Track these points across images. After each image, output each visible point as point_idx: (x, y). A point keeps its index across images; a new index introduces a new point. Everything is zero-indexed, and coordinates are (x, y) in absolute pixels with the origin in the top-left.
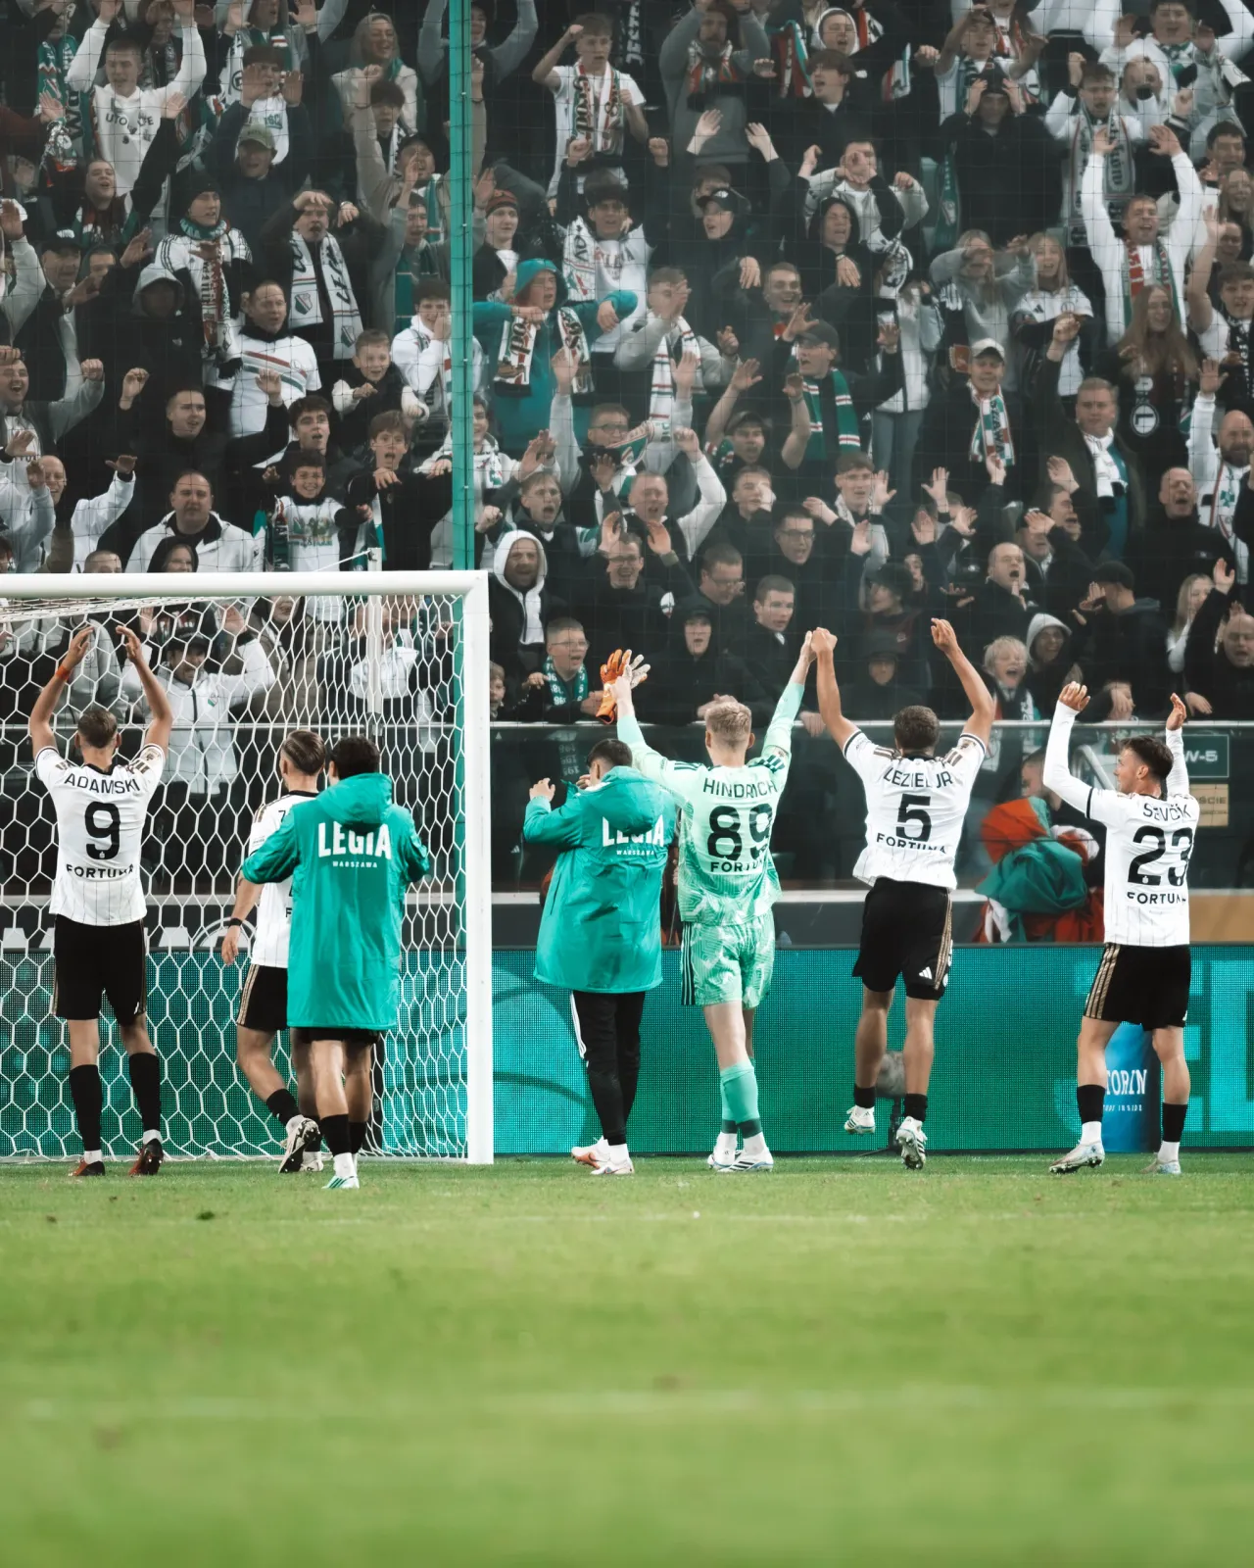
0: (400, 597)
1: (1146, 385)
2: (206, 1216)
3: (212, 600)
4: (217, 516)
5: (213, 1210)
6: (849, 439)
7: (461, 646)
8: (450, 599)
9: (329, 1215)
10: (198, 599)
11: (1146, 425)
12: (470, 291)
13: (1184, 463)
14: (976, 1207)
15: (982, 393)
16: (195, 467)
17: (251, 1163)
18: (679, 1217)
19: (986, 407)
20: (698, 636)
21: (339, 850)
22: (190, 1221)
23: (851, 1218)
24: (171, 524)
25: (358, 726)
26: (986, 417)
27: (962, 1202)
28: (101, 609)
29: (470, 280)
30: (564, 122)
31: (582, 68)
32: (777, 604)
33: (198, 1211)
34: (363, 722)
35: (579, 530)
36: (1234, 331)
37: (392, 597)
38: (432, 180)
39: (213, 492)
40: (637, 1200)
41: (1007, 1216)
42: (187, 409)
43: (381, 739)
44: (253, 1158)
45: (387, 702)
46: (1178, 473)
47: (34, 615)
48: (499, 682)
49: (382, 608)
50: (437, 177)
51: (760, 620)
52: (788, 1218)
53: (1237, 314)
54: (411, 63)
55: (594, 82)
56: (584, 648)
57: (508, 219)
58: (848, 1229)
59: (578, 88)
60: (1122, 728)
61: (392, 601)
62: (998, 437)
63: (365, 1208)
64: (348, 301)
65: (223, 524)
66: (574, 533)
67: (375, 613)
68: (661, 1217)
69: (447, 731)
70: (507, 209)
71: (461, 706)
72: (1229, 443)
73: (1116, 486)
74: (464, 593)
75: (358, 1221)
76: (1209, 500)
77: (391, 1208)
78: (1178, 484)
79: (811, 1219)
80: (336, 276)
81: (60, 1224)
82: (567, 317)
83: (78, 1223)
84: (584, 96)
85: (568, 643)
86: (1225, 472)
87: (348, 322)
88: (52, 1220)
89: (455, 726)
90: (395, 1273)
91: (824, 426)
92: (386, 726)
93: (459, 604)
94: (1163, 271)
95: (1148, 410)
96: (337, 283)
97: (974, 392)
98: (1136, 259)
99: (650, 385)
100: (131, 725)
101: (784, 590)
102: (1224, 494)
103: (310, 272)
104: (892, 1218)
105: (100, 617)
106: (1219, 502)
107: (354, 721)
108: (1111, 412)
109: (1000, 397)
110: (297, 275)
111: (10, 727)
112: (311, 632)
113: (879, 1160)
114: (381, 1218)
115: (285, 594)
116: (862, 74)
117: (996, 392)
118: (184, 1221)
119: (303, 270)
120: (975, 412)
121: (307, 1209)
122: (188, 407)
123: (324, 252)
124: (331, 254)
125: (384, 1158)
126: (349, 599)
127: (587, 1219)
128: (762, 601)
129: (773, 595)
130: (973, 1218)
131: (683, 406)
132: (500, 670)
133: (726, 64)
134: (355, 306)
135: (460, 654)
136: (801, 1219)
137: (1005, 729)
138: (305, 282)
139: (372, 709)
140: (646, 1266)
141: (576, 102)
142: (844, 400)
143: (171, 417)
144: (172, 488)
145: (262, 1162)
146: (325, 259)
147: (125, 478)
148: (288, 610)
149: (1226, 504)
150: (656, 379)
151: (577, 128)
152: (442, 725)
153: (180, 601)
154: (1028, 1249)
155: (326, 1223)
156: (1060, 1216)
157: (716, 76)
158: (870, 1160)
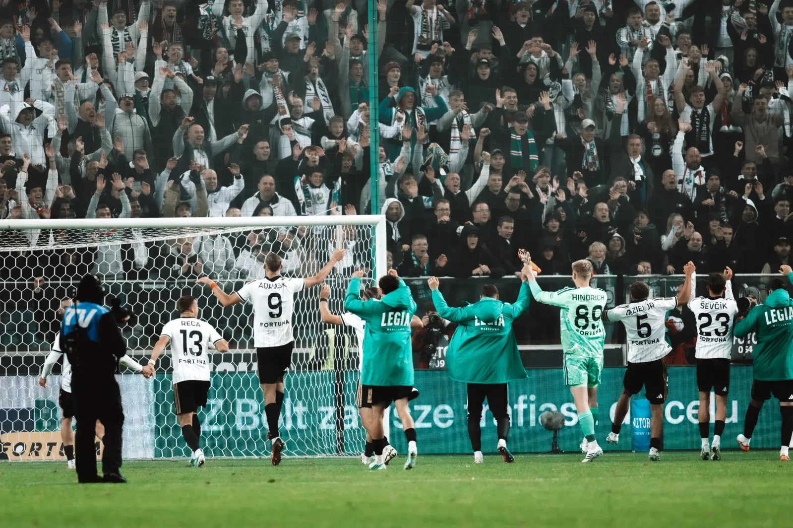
0: (350, 226)
1: (657, 136)
2: (272, 481)
3: (272, 228)
4: (277, 193)
5: (275, 479)
6: (534, 157)
7: (375, 246)
8: (370, 226)
9: (321, 480)
10: (267, 227)
11: (658, 152)
12: (377, 100)
13: (671, 168)
14: (589, 475)
15: (587, 141)
16: (267, 173)
17: (291, 459)
18: (466, 480)
19: (588, 146)
20: (473, 242)
21: (390, 324)
22: (265, 483)
23: (537, 479)
24: (258, 196)
25: (333, 279)
26: (588, 151)
27: (582, 473)
28: (227, 232)
29: (377, 95)
30: (418, 28)
31: (424, 7)
32: (507, 228)
33: (268, 479)
34: (335, 277)
35: (424, 197)
36: (694, 113)
37: (345, 226)
38: (362, 53)
39: (276, 184)
40: (449, 473)
41: (601, 478)
42: (262, 148)
43: (342, 284)
44: (292, 457)
45: (344, 269)
46: (670, 172)
47: (199, 235)
48: (390, 258)
49: (342, 232)
50: (364, 52)
51: (500, 234)
52: (511, 480)
53: (696, 105)
54: (355, 9)
55: (429, 11)
56: (426, 247)
57: (396, 73)
58: (536, 484)
59: (423, 15)
60: (645, 278)
61: (346, 228)
62: (593, 158)
63: (337, 477)
64: (328, 102)
65: (279, 197)
66: (422, 199)
67: (340, 233)
68: (459, 480)
69: (369, 281)
70: (396, 69)
71: (375, 270)
72: (690, 160)
73: (642, 177)
74: (376, 224)
75: (334, 482)
76: (681, 182)
77: (347, 477)
78: (670, 175)
79: (520, 480)
80: (323, 92)
81: (211, 485)
82: (419, 112)
83: (219, 484)
84: (425, 18)
85: (419, 245)
86: (688, 171)
87: (329, 112)
88: (208, 483)
89: (372, 279)
90: (349, 504)
91: (523, 153)
92: (344, 279)
93: (374, 228)
94: (660, 92)
95: (659, 147)
96: (323, 95)
97: (583, 140)
98: (650, 86)
99: (450, 137)
100: (239, 280)
101: (510, 222)
102: (687, 179)
103: (313, 91)
104: (553, 479)
105: (227, 235)
106: (685, 183)
107: (331, 277)
108: (641, 148)
109: (593, 142)
110: (308, 92)
111: (190, 280)
112: (313, 241)
113: (549, 456)
114: (343, 481)
115: (302, 225)
116: (538, 11)
117: (592, 140)
118: (263, 483)
119: (310, 90)
120: (584, 148)
121: (313, 478)
122: (263, 148)
123: (317, 83)
124: (319, 84)
125: (345, 457)
126: (328, 227)
127: (428, 481)
128: (501, 227)
129: (505, 224)
130: (587, 480)
131: (465, 147)
132: (391, 254)
133: (483, 7)
134: (331, 104)
135: (374, 249)
136: (517, 481)
137: (598, 278)
138: (310, 95)
139: (338, 272)
140: (452, 500)
141: (422, 20)
142: (532, 141)
143: (256, 152)
144: (259, 182)
145: (295, 459)
146: (317, 86)
147: (239, 178)
148: (304, 231)
149: (688, 183)
150: (453, 135)
151: (423, 31)
152: (367, 278)
153: (259, 228)
154: (609, 491)
155: (321, 483)
156: (623, 478)
157: (479, 11)
158: (544, 456)
